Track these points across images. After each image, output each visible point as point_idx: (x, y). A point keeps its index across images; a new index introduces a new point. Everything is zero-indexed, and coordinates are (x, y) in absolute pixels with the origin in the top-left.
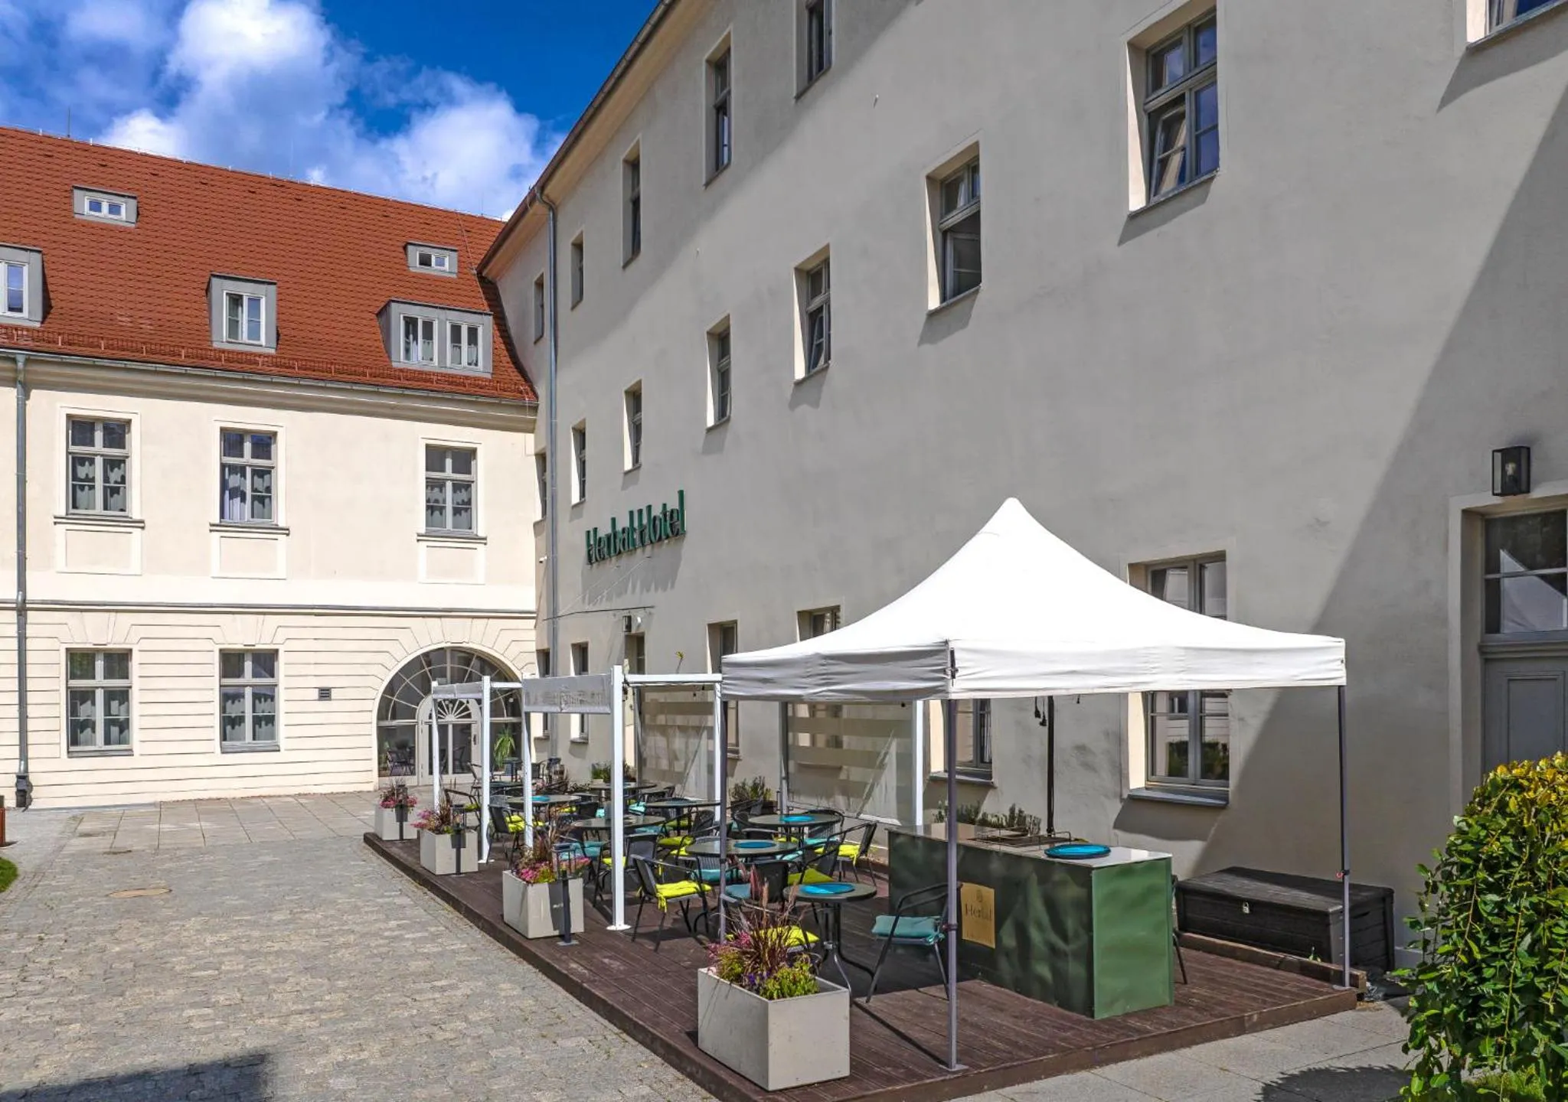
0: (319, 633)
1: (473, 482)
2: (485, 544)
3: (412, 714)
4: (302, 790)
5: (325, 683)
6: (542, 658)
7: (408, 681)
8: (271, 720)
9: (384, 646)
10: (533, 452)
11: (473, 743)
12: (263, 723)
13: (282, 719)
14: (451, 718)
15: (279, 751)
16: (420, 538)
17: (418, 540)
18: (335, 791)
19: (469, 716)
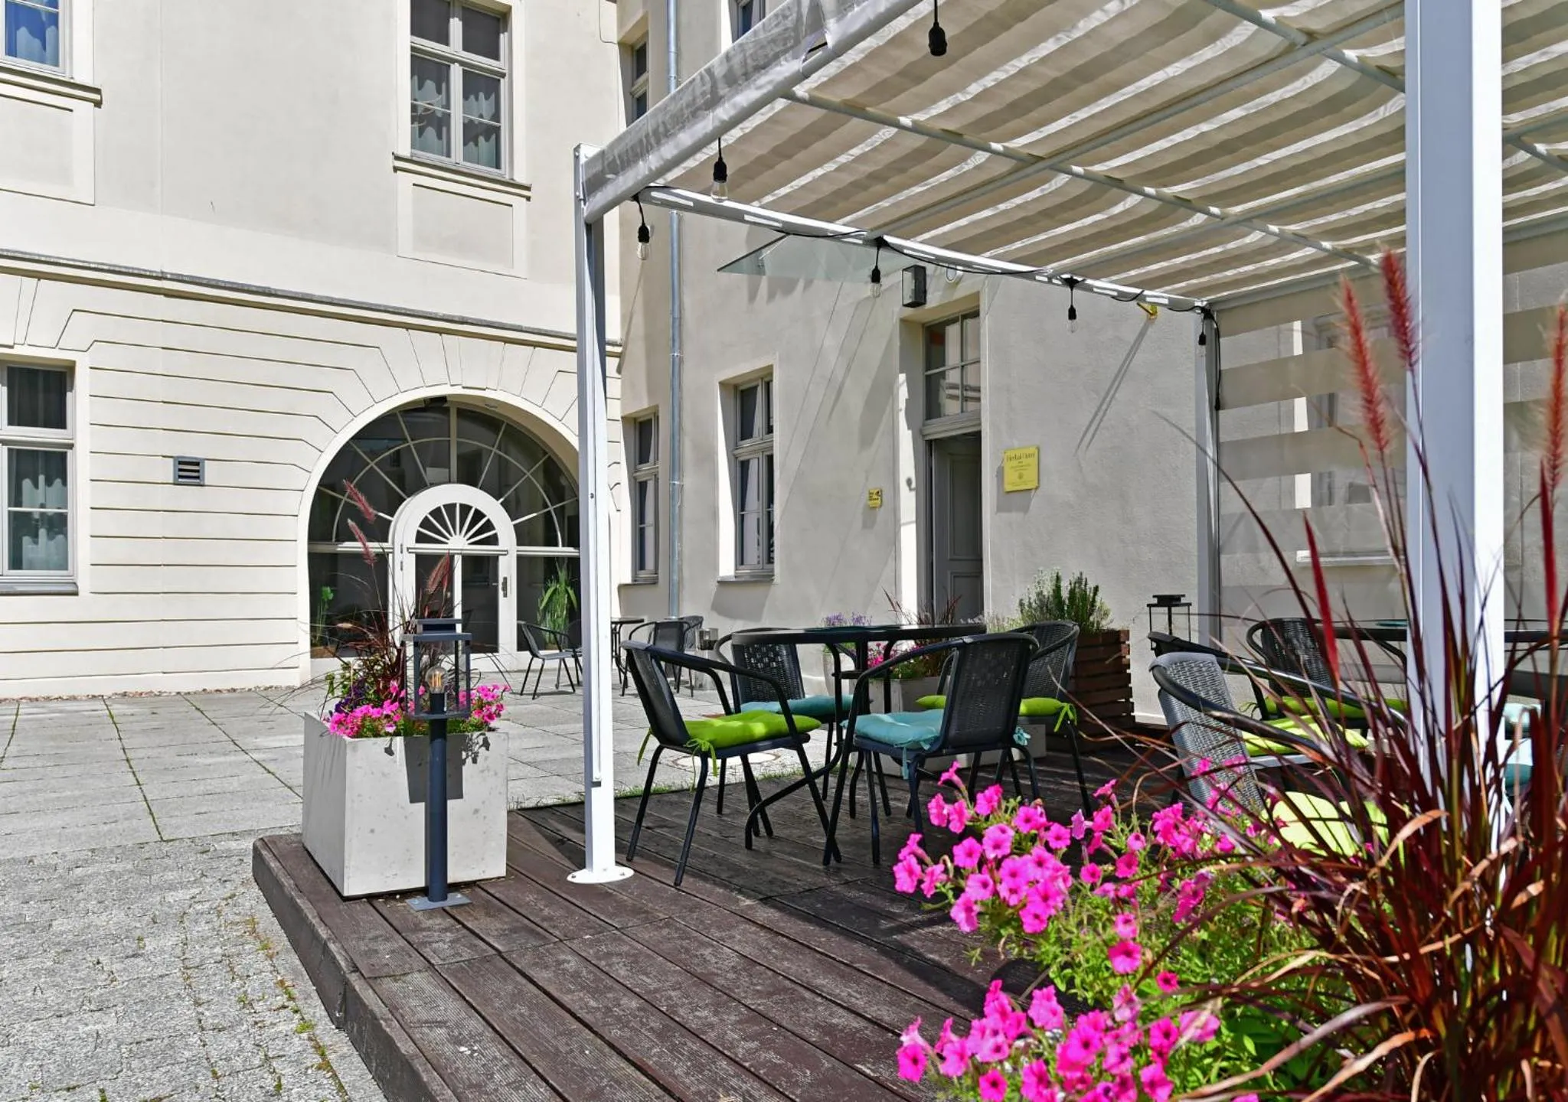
0: (175, 336)
1: (503, 75)
2: (528, 199)
3: (380, 531)
4: (132, 685)
5: (191, 449)
6: (634, 435)
7: (372, 464)
8: (58, 525)
9: (322, 379)
10: (614, 37)
11: (501, 593)
12: (42, 532)
13: (82, 524)
14: (459, 543)
15: (76, 594)
16: (401, 164)
17: (396, 169)
18: (210, 687)
19: (493, 540)
